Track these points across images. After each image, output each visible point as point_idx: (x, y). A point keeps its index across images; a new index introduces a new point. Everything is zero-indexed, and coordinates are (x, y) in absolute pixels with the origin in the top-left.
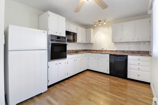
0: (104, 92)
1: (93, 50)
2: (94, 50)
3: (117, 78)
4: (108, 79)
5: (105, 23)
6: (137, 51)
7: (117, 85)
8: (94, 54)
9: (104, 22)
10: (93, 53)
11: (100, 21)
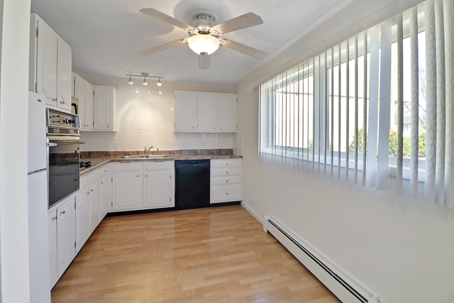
0: (196, 243)
1: (115, 152)
2: (116, 154)
3: (191, 210)
4: (173, 219)
5: (159, 84)
6: (216, 150)
7: (203, 221)
8: (132, 165)
9: (159, 81)
10: (128, 161)
11: (145, 75)
